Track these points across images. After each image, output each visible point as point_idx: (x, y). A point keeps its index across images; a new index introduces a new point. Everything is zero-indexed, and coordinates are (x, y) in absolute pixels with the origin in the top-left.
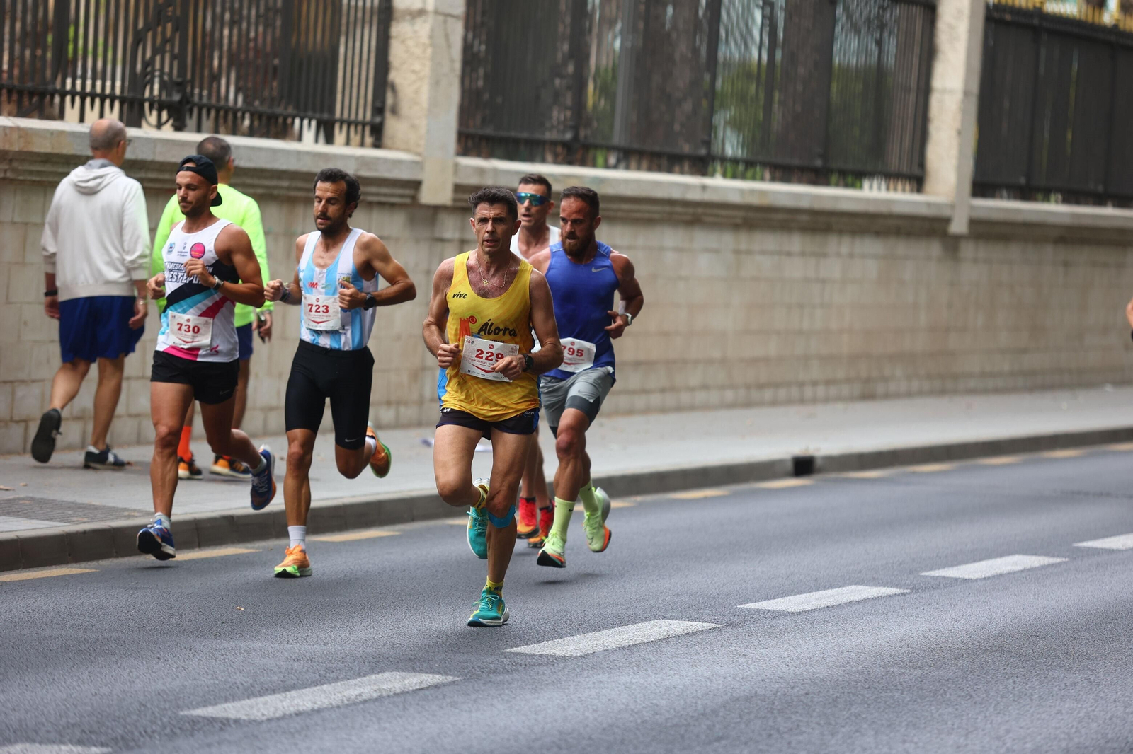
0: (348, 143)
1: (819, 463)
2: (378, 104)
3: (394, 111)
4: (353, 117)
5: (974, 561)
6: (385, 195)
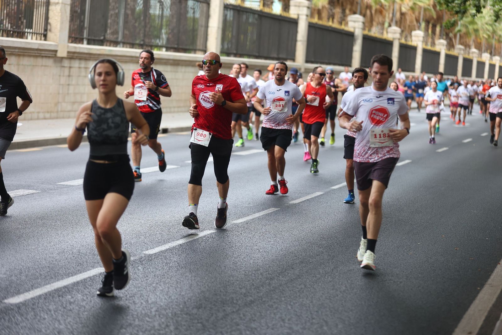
0: (36, 39)
1: (169, 130)
2: (45, 28)
3: (50, 30)
4: (38, 32)
6: (47, 54)
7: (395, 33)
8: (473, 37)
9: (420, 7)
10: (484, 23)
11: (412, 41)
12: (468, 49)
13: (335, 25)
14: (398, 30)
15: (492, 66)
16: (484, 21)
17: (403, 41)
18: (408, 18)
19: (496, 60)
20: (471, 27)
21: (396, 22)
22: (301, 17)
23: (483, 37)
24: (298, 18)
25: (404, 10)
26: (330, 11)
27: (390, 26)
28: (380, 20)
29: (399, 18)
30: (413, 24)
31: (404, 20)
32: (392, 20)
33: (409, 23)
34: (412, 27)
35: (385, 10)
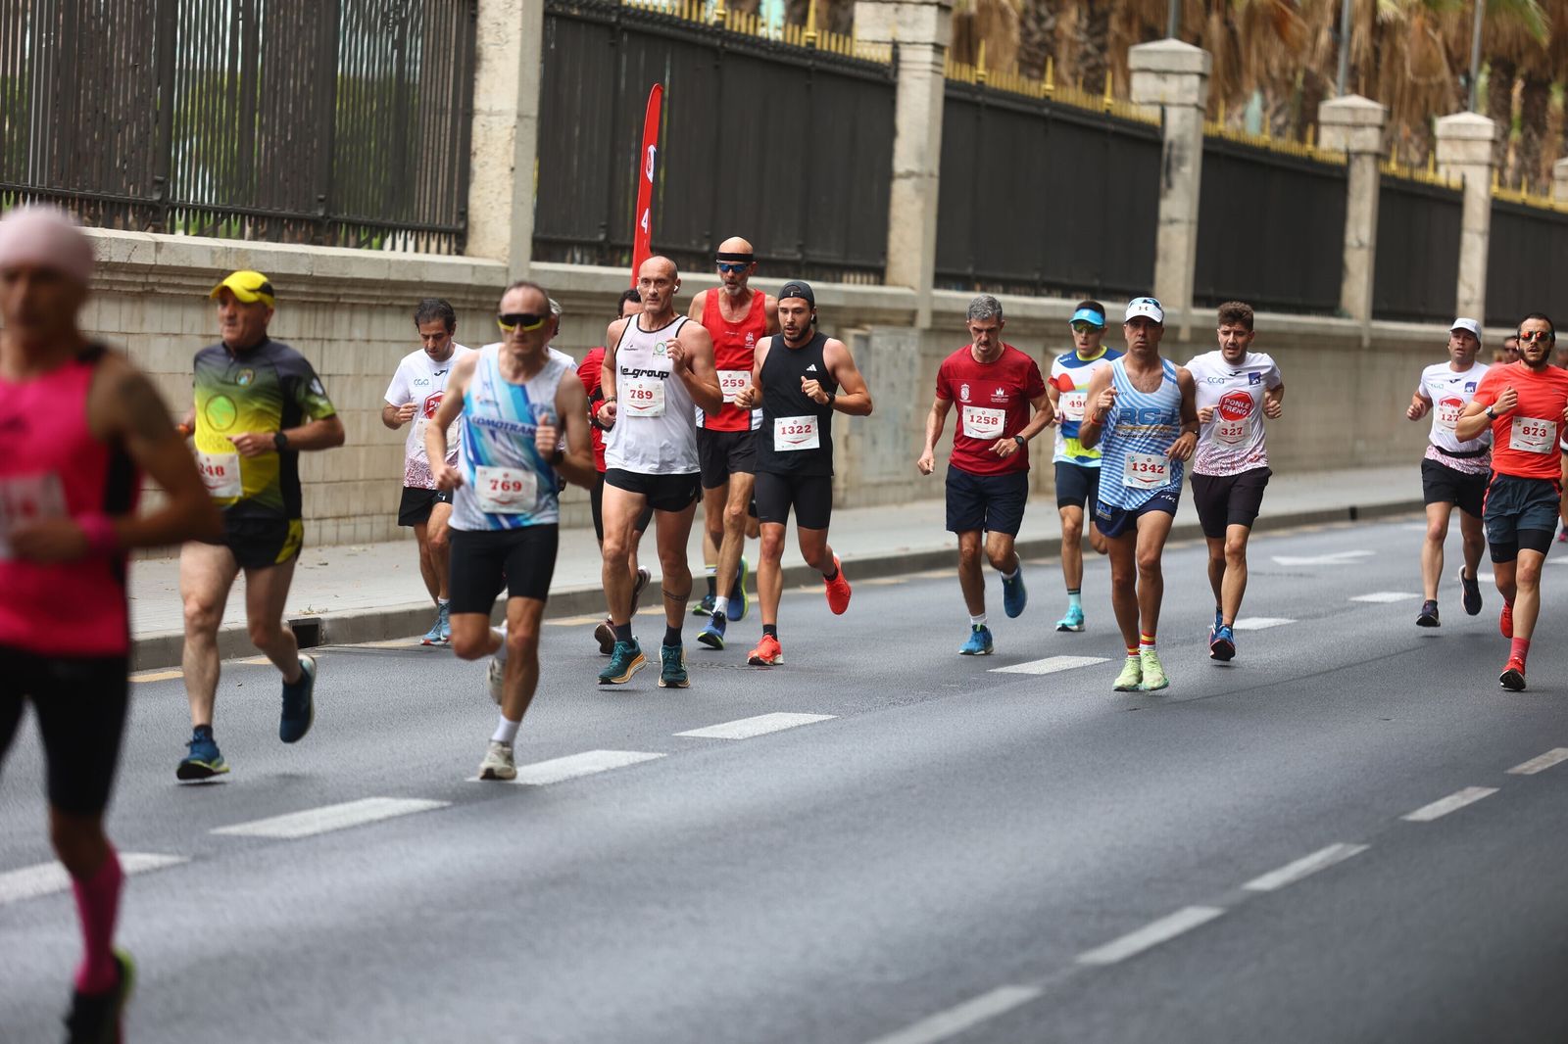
1: (326, 627)
5: (541, 760)
7: (1357, 126)
11: (1436, 169)
13: (1074, 96)
14: (1371, 109)
17: (1393, 167)
18: (1409, 49)
21: (1353, 71)
22: (906, 54)
24: (896, 57)
25: (1388, 6)
26: (1032, 24)
28: (1275, 63)
29: (1366, 50)
30: (1434, 80)
31: (1391, 58)
32: (1332, 61)
33: (1417, 74)
34: (1432, 98)
35: (1294, 11)
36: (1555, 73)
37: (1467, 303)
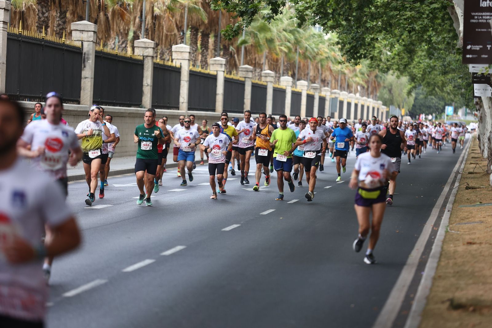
7: (146, 48)
8: (265, 51)
9: (182, 6)
10: (282, 30)
11: (172, 61)
12: (258, 70)
13: (51, 37)
14: (150, 43)
15: (296, 96)
16: (281, 26)
17: (158, 61)
18: (165, 24)
19: (303, 86)
20: (261, 36)
21: (147, 30)
23: (281, 51)
25: (157, 11)
26: (41, 15)
27: (136, 37)
28: (122, 27)
29: (150, 24)
30: (173, 33)
31: (159, 26)
32: (140, 27)
33: (168, 31)
34: (172, 39)
35: (128, 12)
36: (211, 32)
37: (183, 103)
